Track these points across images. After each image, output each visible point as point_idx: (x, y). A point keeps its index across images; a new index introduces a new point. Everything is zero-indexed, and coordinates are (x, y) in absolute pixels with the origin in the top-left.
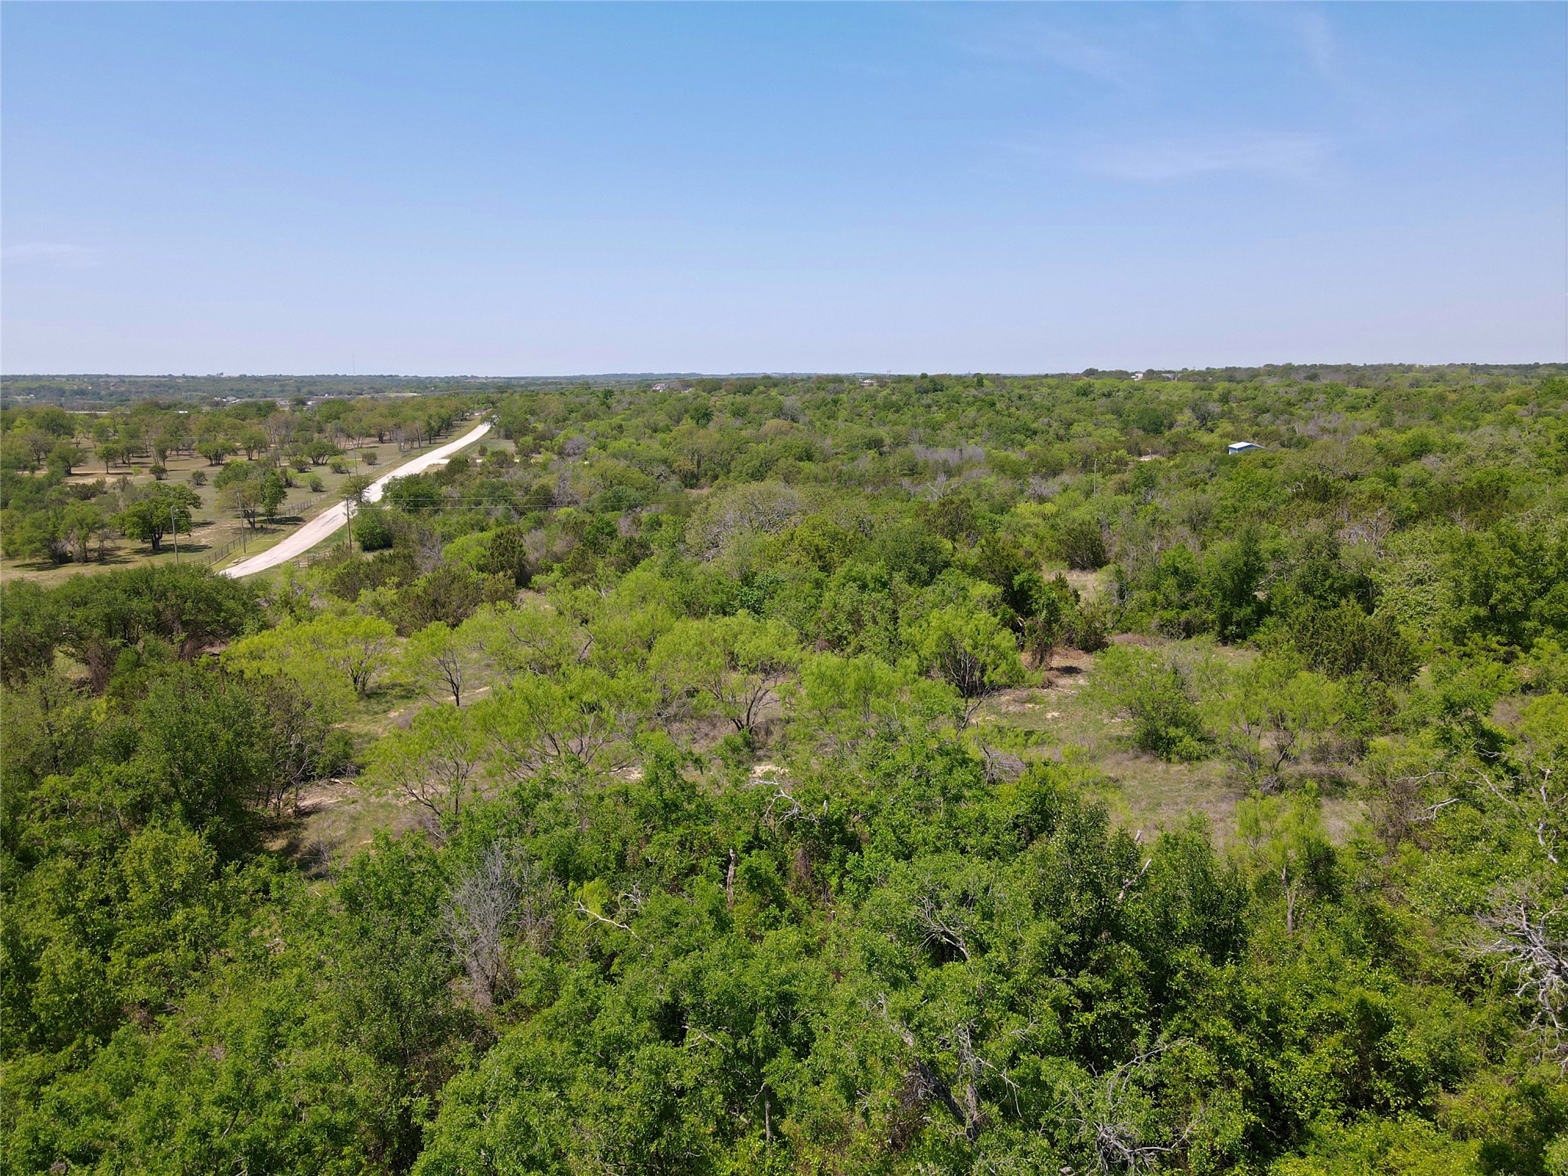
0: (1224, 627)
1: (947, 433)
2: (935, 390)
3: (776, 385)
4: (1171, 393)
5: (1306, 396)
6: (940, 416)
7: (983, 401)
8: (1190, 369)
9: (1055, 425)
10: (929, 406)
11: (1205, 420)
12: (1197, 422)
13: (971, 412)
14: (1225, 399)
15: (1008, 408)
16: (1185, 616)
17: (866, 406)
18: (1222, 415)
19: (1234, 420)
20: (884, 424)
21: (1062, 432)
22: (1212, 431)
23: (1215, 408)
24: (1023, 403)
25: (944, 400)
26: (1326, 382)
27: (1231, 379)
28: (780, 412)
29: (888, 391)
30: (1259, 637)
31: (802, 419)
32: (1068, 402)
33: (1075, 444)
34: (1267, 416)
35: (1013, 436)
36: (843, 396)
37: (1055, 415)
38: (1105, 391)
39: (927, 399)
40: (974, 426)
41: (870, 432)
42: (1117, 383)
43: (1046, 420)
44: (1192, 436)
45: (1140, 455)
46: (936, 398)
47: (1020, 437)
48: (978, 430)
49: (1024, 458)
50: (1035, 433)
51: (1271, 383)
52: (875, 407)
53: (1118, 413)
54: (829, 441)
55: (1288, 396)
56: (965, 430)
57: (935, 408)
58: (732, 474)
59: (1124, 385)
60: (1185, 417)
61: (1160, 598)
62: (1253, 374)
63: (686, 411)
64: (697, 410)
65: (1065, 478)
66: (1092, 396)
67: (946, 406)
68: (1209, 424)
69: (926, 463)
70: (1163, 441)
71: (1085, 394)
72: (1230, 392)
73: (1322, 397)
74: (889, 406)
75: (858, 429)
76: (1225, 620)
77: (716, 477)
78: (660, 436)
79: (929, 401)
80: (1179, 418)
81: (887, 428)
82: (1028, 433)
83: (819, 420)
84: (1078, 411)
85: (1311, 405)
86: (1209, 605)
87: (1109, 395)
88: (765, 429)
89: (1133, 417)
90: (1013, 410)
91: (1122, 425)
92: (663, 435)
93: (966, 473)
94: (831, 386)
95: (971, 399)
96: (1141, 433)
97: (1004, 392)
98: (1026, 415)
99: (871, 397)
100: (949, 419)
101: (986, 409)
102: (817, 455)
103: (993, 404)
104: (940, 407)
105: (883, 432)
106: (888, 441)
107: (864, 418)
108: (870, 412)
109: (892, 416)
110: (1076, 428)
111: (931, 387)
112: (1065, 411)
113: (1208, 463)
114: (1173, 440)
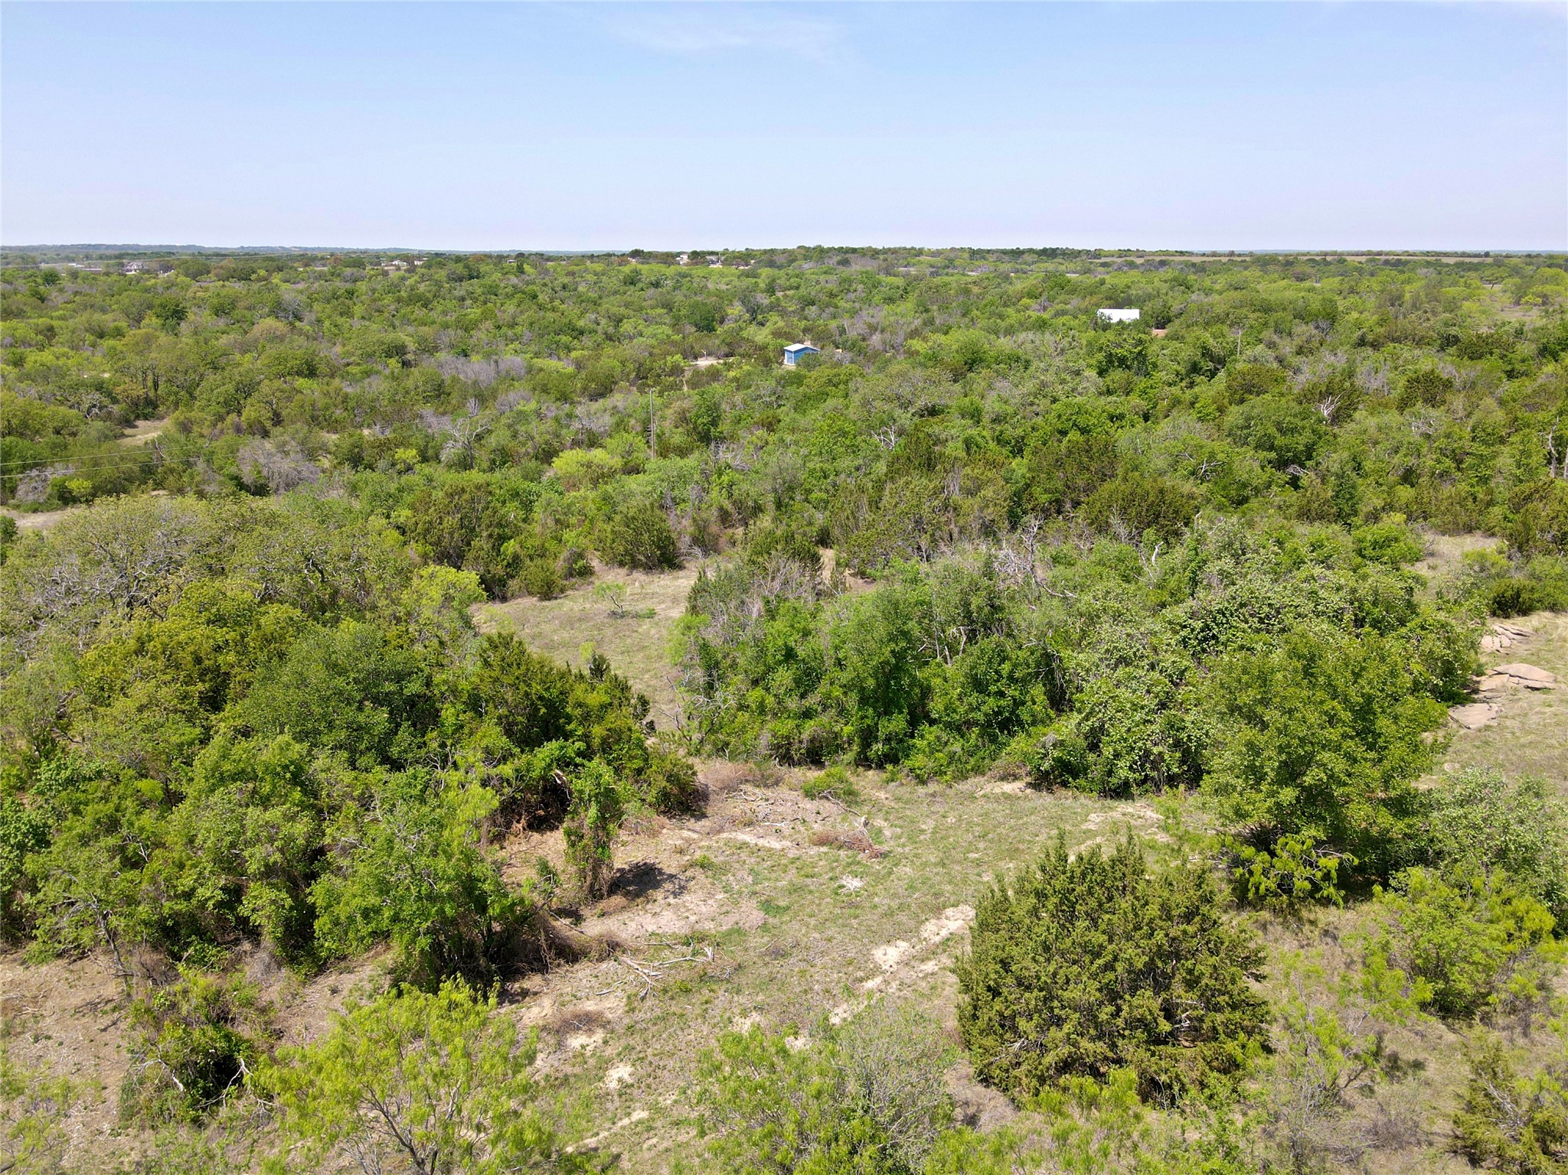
0: (866, 744)
1: (481, 335)
2: (471, 277)
3: (280, 269)
4: (720, 279)
5: (846, 285)
6: (474, 312)
7: (524, 293)
8: (731, 249)
9: (603, 322)
10: (463, 299)
11: (755, 314)
12: (747, 316)
13: (510, 307)
14: (771, 290)
15: (552, 300)
16: (810, 728)
17: (388, 299)
18: (772, 308)
19: (783, 313)
20: (409, 322)
21: (611, 330)
22: (763, 325)
23: (764, 300)
24: (567, 294)
25: (479, 291)
26: (858, 268)
27: (771, 264)
28: (278, 309)
29: (416, 278)
30: (918, 760)
31: (309, 317)
32: (616, 293)
33: (627, 349)
34: (813, 308)
35: (557, 338)
36: (362, 287)
37: (602, 309)
38: (653, 279)
39: (461, 289)
40: (513, 325)
41: (390, 337)
42: (663, 268)
43: (593, 317)
44: (745, 334)
45: (696, 358)
46: (470, 289)
47: (564, 339)
48: (518, 329)
49: (571, 369)
50: (582, 333)
51: (807, 266)
52: (399, 300)
53: (668, 306)
54: (338, 349)
55: (829, 286)
56: (504, 329)
57: (469, 302)
58: (197, 403)
59: (672, 270)
60: (736, 310)
61: (770, 700)
62: (791, 257)
63: (150, 307)
64: (163, 306)
65: (617, 399)
66: (640, 285)
67: (482, 298)
68: (760, 317)
69: (455, 380)
70: (717, 342)
71: (633, 283)
72: (774, 280)
73: (860, 287)
74: (415, 299)
75: (377, 333)
76: (868, 736)
77: (176, 405)
78: (108, 343)
79: (463, 293)
80: (730, 311)
81: (410, 329)
82: (575, 334)
83: (329, 317)
84: (627, 305)
85: (852, 296)
86: (842, 711)
87: (656, 285)
88: (256, 330)
89: (683, 312)
90: (557, 303)
91: (673, 321)
92: (111, 342)
93: (501, 398)
94: (348, 271)
95: (509, 290)
96: (694, 329)
97: (547, 280)
98: (571, 310)
99: (394, 288)
100: (485, 317)
101: (528, 303)
102: (322, 368)
103: (535, 297)
104: (475, 300)
105: (405, 336)
106: (412, 346)
107: (386, 314)
108: (393, 307)
109: (419, 312)
110: (627, 327)
111: (465, 273)
112: (613, 305)
113: (774, 383)
114: (728, 340)
